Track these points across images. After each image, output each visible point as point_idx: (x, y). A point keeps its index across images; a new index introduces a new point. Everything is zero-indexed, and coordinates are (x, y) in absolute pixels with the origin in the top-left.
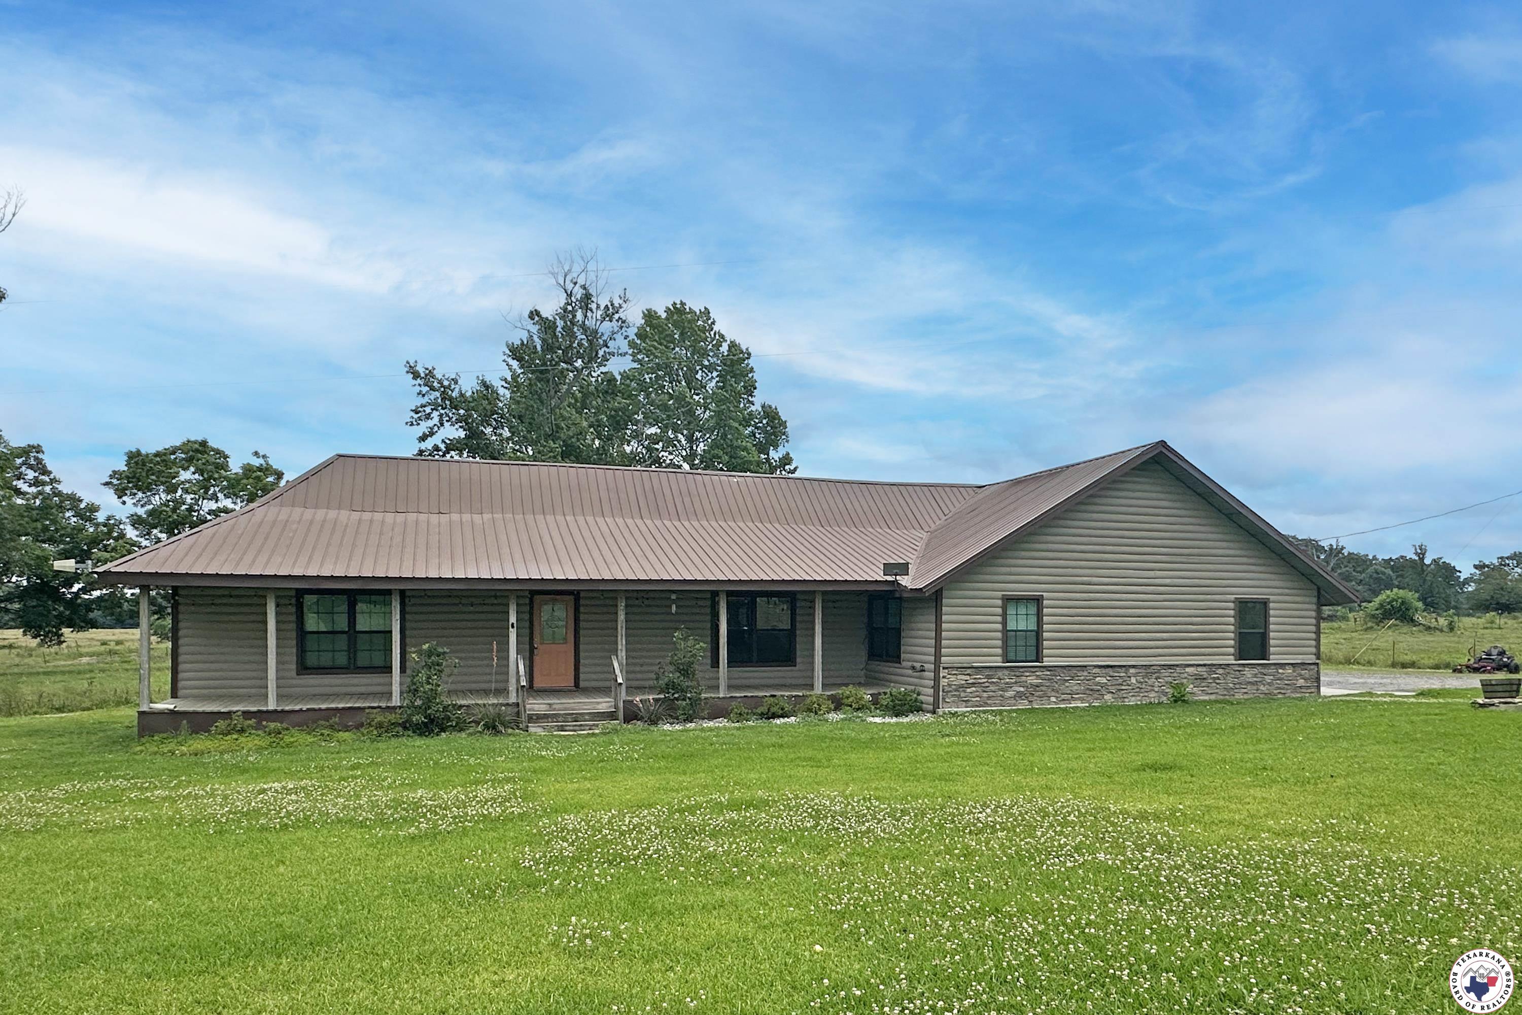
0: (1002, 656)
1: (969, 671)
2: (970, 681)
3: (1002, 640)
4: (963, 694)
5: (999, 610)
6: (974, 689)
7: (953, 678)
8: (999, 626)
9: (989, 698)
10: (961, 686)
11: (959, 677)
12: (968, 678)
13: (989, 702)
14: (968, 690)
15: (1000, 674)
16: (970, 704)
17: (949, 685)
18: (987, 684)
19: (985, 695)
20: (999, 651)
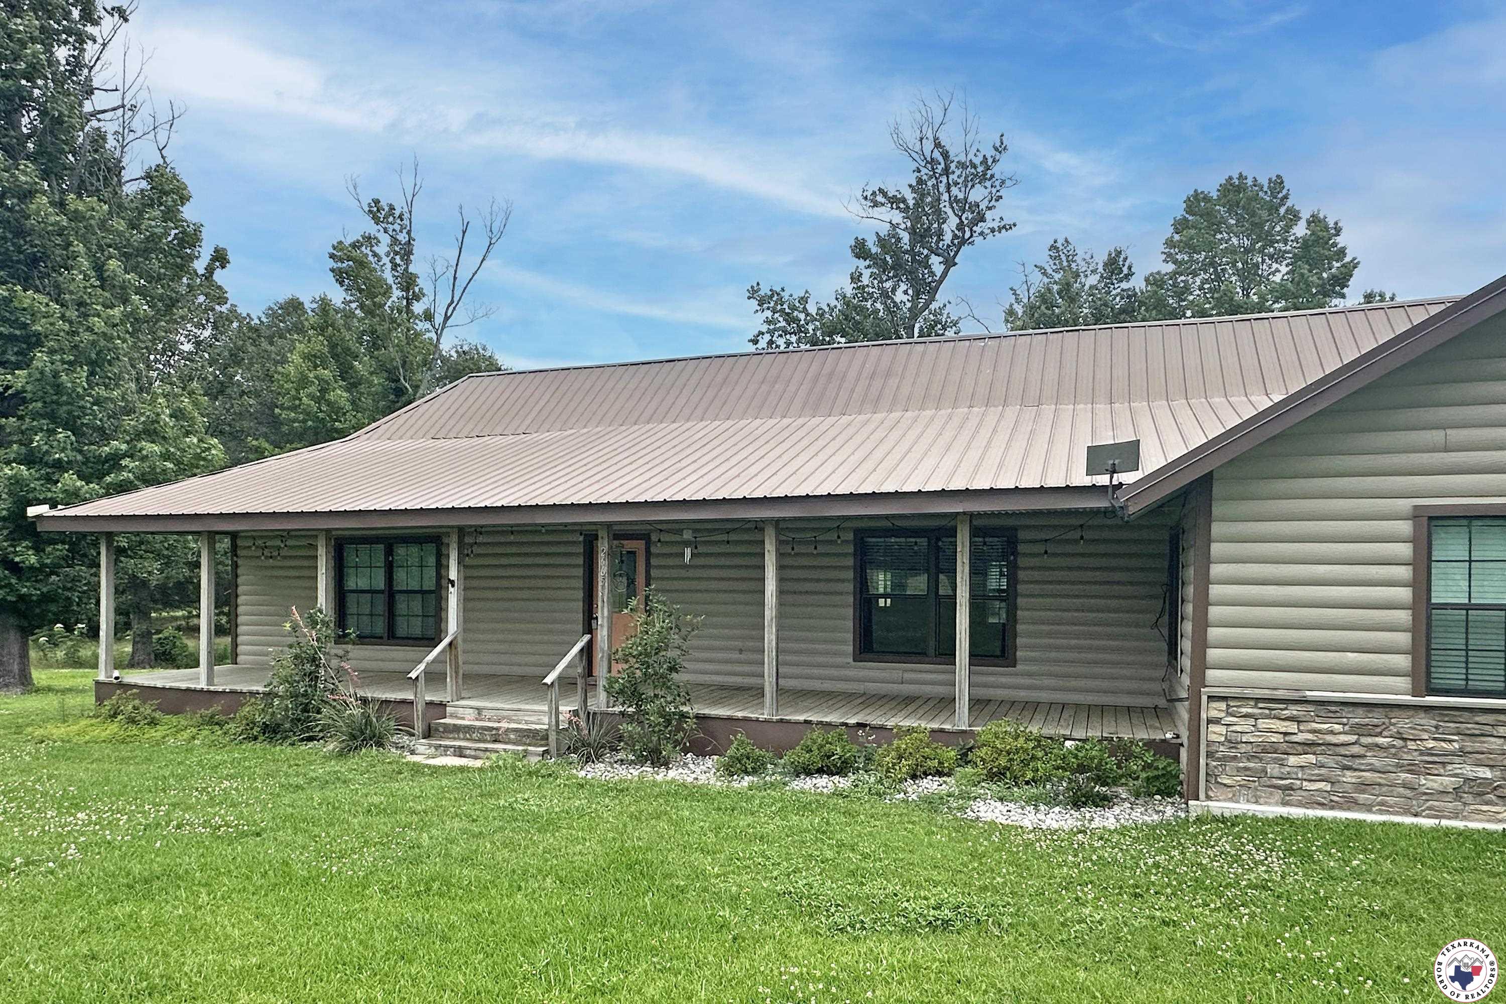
0: (1413, 674)
1: (1293, 711)
2: (1300, 738)
3: (1414, 630)
4: (1273, 769)
5: (1405, 550)
6: (1312, 758)
7: (1244, 725)
8: (1404, 594)
9: (1363, 786)
10: (1273, 748)
11: (1263, 724)
12: (1292, 727)
13: (1362, 797)
14: (1293, 760)
15: (1403, 723)
16: (1296, 797)
17: (1232, 743)
18: (1356, 749)
19: (1349, 777)
20: (1403, 661)
